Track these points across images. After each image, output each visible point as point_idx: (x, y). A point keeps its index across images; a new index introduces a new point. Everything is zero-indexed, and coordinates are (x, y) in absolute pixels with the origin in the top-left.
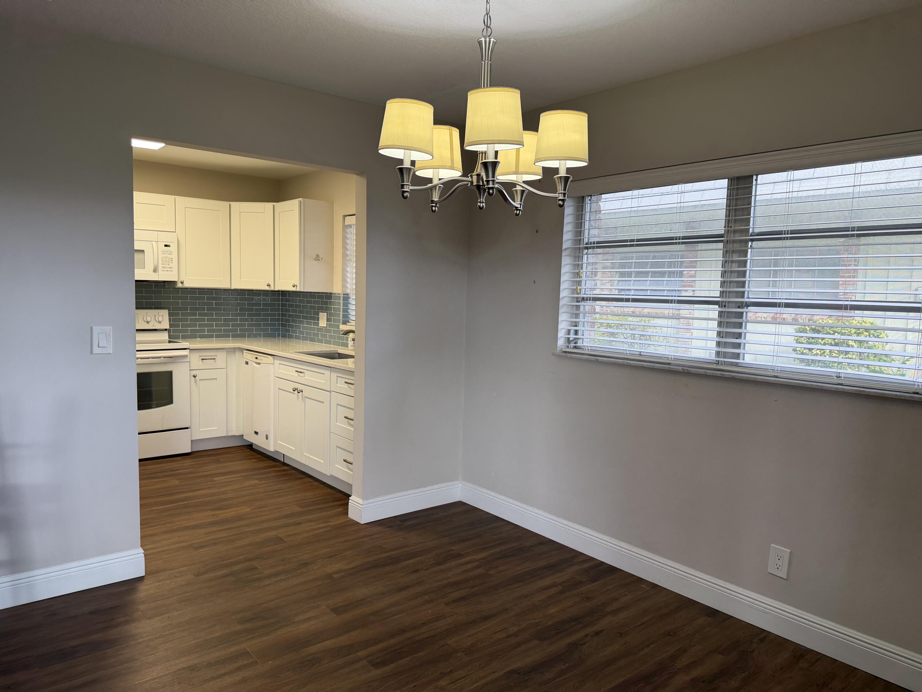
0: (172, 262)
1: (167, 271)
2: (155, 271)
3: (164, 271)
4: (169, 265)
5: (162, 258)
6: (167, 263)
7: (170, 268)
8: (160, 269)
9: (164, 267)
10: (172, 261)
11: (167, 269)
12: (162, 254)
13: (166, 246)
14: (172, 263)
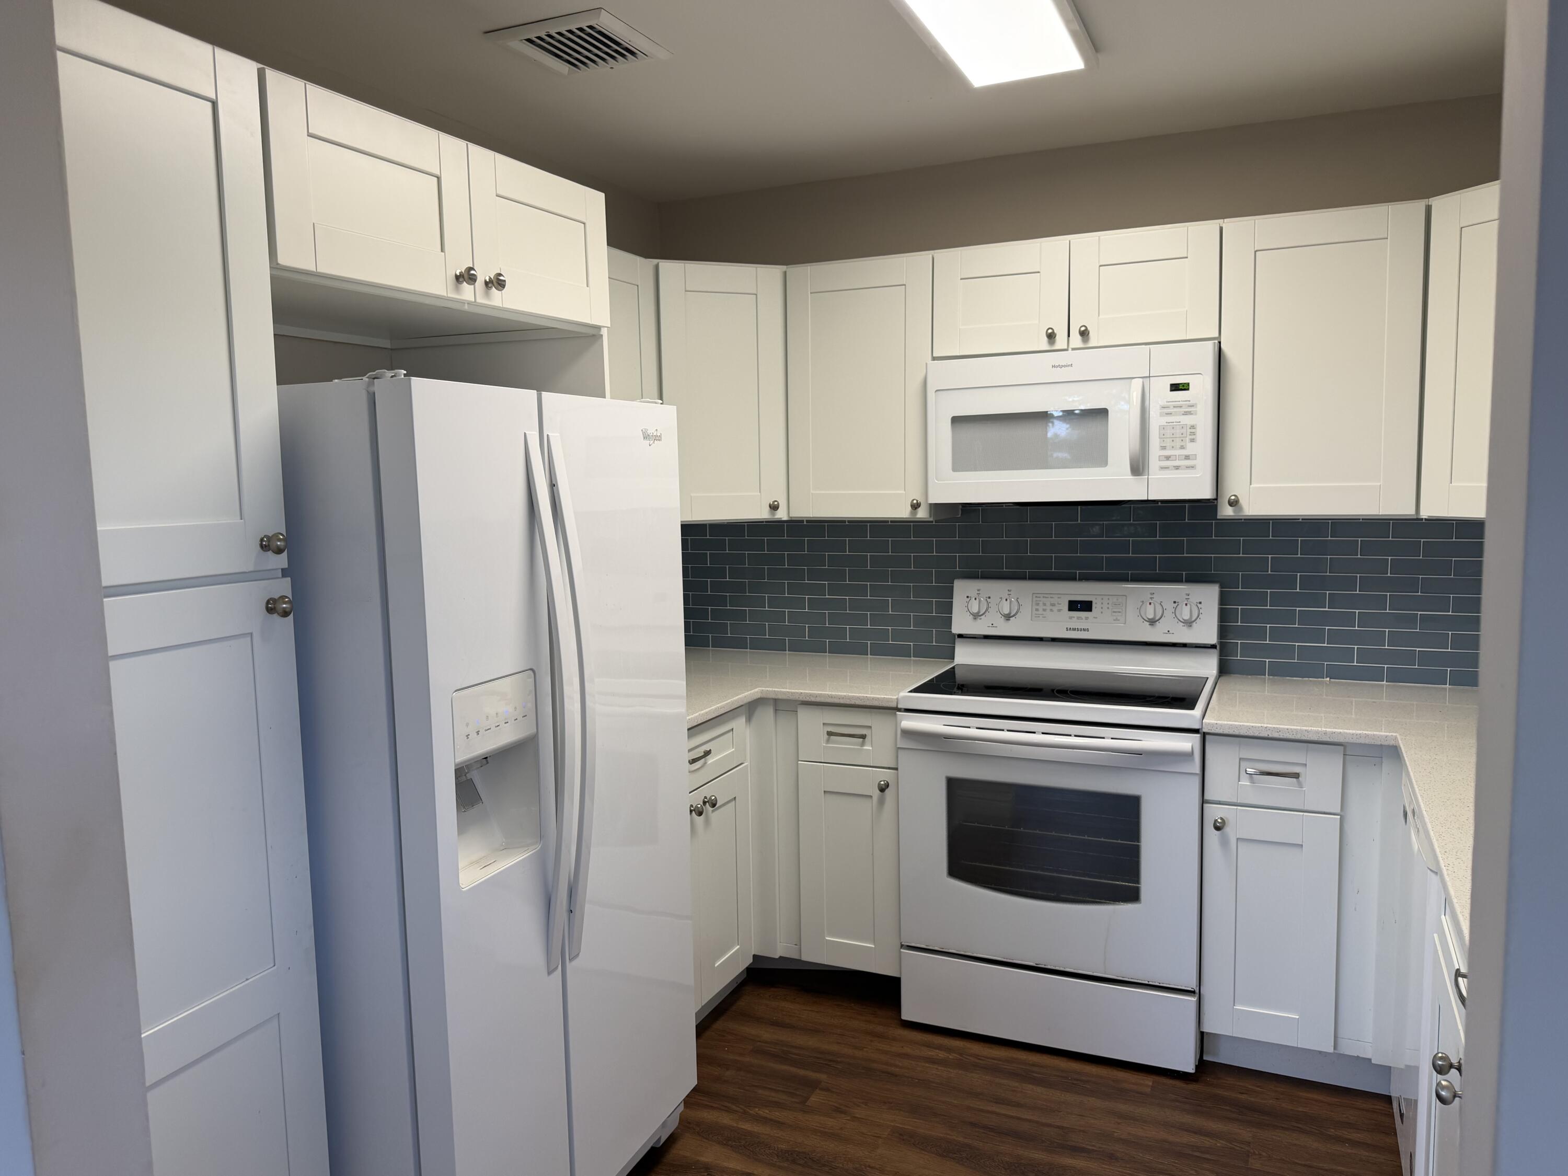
0: (1193, 437)
1: (1177, 468)
2: (1138, 468)
3: (1167, 468)
4: (1182, 447)
5: (1162, 428)
6: (1178, 443)
7: (1187, 457)
8: (1154, 462)
9: (1168, 458)
10: (1194, 434)
11: (1177, 463)
12: (1161, 415)
13: (1175, 387)
14: (1192, 440)
